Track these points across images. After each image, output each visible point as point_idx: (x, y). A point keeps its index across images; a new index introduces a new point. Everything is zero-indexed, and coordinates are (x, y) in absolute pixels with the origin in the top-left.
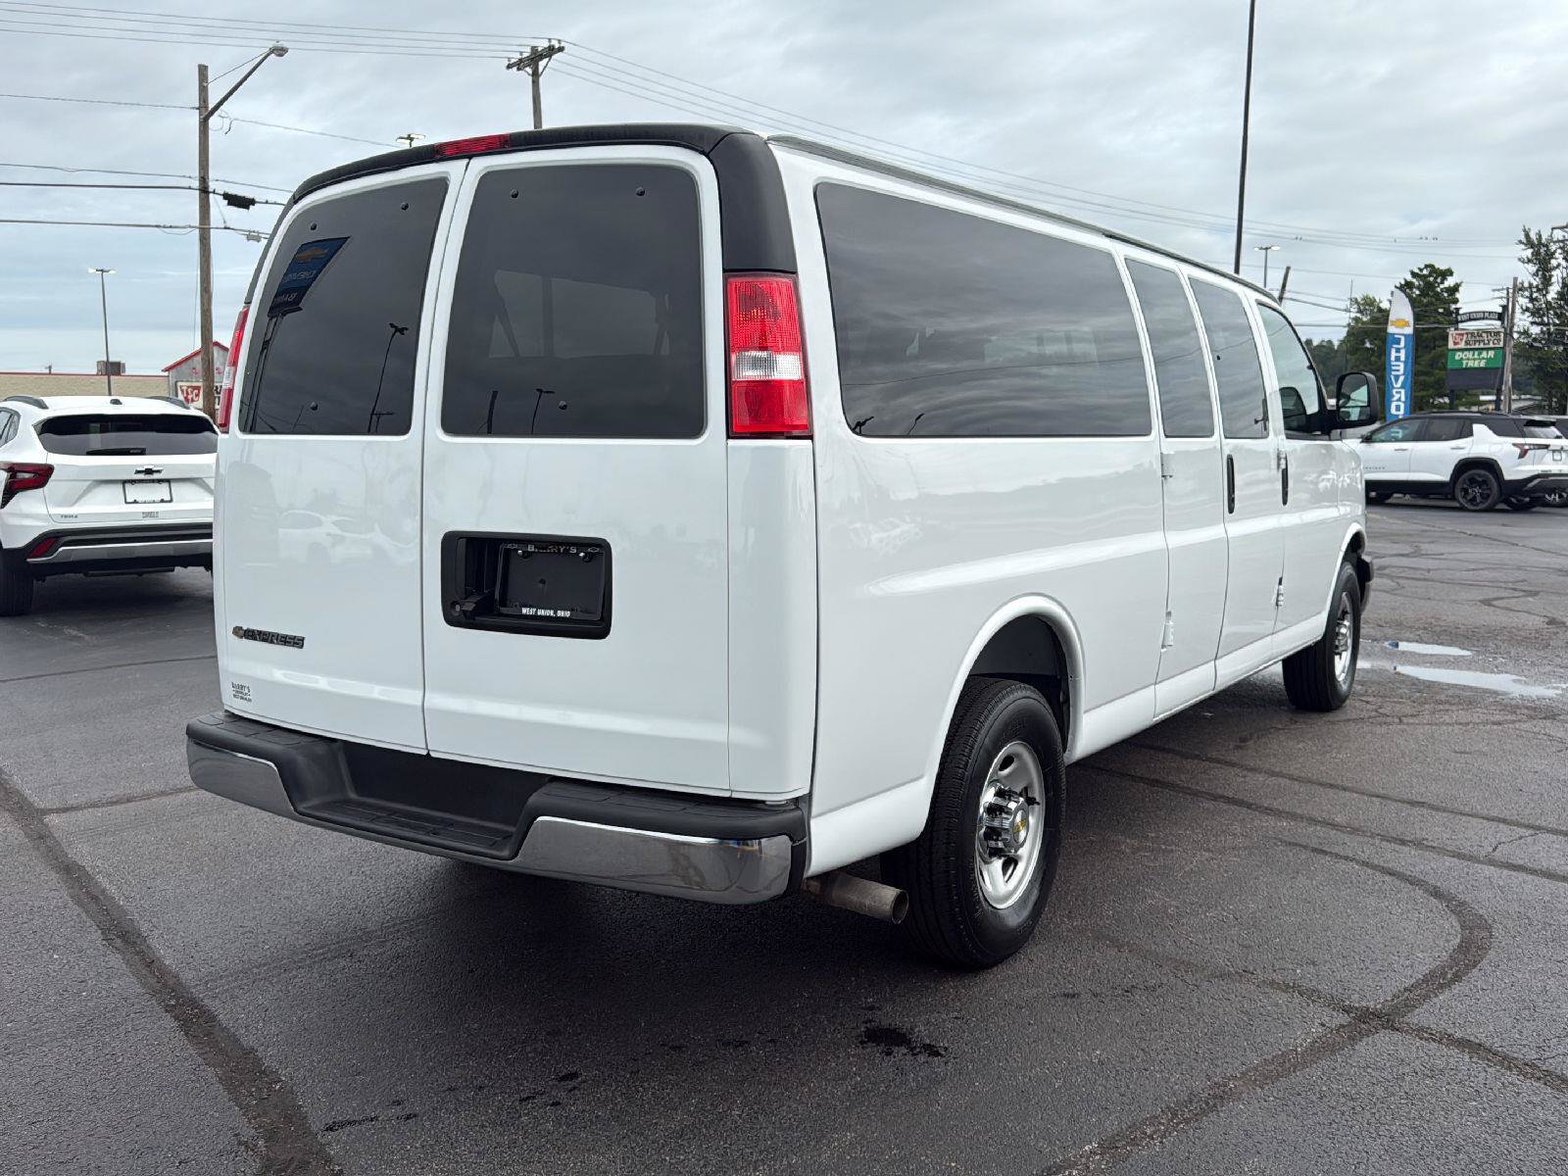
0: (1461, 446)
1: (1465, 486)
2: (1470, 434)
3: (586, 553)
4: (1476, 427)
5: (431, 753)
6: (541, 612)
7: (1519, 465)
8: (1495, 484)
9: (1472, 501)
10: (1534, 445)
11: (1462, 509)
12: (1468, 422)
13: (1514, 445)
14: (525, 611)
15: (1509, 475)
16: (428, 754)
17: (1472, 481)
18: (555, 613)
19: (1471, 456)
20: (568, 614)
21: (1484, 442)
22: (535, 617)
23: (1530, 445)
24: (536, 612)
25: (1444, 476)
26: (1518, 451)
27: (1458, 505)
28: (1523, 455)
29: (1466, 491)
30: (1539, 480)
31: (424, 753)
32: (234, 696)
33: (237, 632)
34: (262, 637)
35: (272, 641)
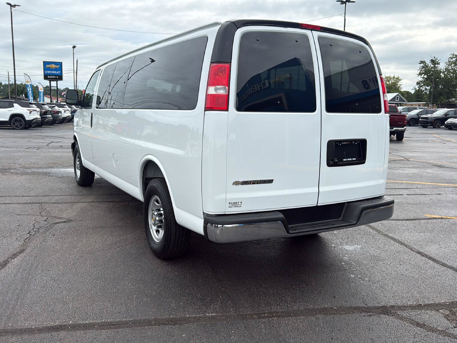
0: (11, 110)
1: (14, 122)
2: (13, 106)
4: (14, 104)
5: (318, 205)
6: (349, 159)
7: (30, 116)
8: (23, 121)
9: (17, 127)
10: (33, 110)
11: (14, 129)
12: (11, 103)
13: (27, 110)
14: (344, 160)
15: (27, 119)
17: (16, 120)
18: (352, 159)
19: (15, 113)
21: (17, 109)
23: (32, 110)
24: (347, 159)
25: (7, 119)
26: (29, 111)
27: (12, 128)
28: (30, 113)
29: (14, 124)
30: (35, 120)
31: (316, 205)
32: (229, 207)
33: (236, 183)
34: (251, 183)
35: (257, 183)
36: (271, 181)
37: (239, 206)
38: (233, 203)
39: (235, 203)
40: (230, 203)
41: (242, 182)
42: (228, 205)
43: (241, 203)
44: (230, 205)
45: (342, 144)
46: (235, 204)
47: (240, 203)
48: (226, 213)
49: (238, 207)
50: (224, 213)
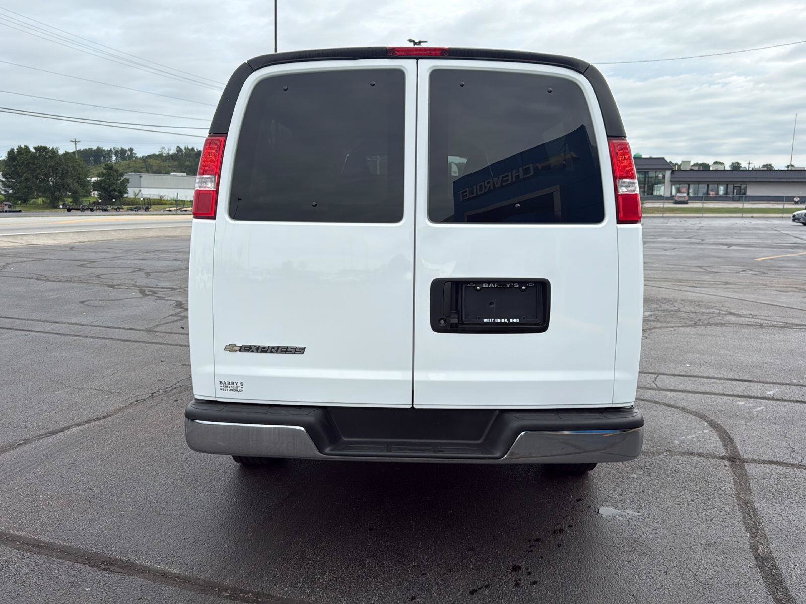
3: (527, 287)
5: (414, 406)
6: (497, 321)
14: (485, 320)
16: (413, 407)
18: (508, 320)
20: (518, 320)
22: (494, 323)
24: (494, 320)
31: (410, 407)
32: (221, 389)
33: (231, 348)
34: (260, 350)
35: (271, 352)
36: (299, 351)
37: (238, 389)
38: (227, 383)
39: (231, 383)
40: (221, 382)
41: (241, 347)
42: (218, 386)
43: (242, 384)
44: (222, 385)
45: (482, 288)
46: (230, 385)
47: (239, 385)
48: (219, 400)
49: (237, 391)
50: (214, 399)
